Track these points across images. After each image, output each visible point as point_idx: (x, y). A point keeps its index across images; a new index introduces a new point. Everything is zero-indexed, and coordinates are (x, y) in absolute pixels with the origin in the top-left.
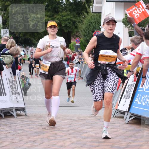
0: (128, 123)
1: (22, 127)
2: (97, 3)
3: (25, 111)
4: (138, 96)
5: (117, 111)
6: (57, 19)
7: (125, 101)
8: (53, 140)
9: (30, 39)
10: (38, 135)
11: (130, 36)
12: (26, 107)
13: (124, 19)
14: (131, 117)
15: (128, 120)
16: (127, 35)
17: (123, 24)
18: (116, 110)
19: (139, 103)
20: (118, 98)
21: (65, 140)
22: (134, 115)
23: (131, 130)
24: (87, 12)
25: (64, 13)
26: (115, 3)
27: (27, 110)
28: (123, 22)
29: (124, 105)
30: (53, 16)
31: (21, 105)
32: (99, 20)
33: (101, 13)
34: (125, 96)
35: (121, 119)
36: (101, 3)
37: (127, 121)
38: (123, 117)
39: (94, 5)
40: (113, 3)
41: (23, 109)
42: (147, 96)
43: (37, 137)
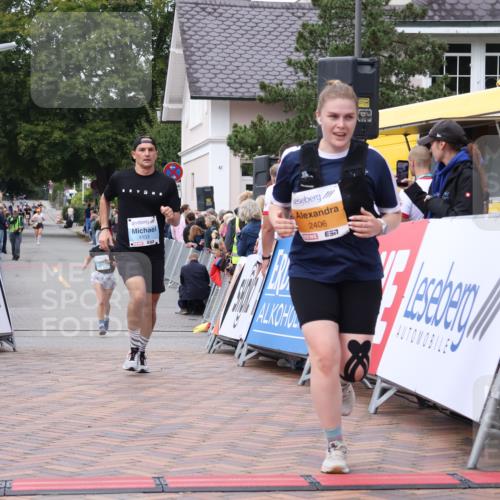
0: (243, 366)
1: (5, 377)
2: (171, 101)
3: (12, 342)
4: (263, 307)
5: (217, 340)
6: (83, 137)
7: (238, 318)
8: (75, 405)
9: (22, 180)
10: (43, 396)
11: (245, 173)
12: (15, 334)
13: (230, 138)
14: (249, 352)
15: (244, 358)
16: (239, 171)
17: (228, 148)
18: (216, 336)
19: (265, 322)
20: (219, 310)
21: (103, 405)
22: (255, 347)
23: (247, 381)
24: (150, 122)
25: (98, 124)
26: (210, 101)
27: (17, 340)
28: (229, 144)
29: (235, 326)
30: (73, 128)
31: (3, 328)
32: (176, 138)
33: (179, 122)
34: (235, 306)
35: (228, 357)
36: (180, 101)
37: (240, 362)
38: (232, 353)
39: (165, 105)
40: (205, 101)
41: (8, 338)
42: (282, 306)
43: (40, 399)
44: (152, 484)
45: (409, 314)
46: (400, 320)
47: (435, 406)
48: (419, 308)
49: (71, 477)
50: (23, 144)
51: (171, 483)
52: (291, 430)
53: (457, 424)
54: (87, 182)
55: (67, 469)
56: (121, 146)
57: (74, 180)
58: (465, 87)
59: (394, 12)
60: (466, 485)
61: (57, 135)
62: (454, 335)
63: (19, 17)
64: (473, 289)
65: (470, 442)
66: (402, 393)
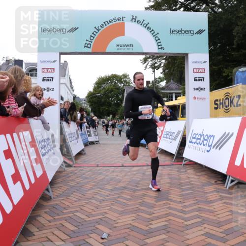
6: (111, 109)
9: (101, 116)
25: (113, 106)
27: (100, 142)
30: (109, 107)
31: (97, 140)
41: (98, 141)
43: (103, 151)
44: (121, 165)
45: (163, 137)
46: (162, 138)
47: (168, 152)
48: (165, 136)
49: (108, 164)
50: (101, 110)
51: (124, 165)
52: (144, 156)
53: (171, 155)
54: (111, 116)
55: (108, 163)
56: (117, 110)
57: (109, 116)
58: (172, 100)
59: (160, 88)
60: (173, 165)
61: (107, 109)
62: (171, 140)
63: (101, 90)
64: (174, 133)
65: (173, 158)
66: (162, 150)
